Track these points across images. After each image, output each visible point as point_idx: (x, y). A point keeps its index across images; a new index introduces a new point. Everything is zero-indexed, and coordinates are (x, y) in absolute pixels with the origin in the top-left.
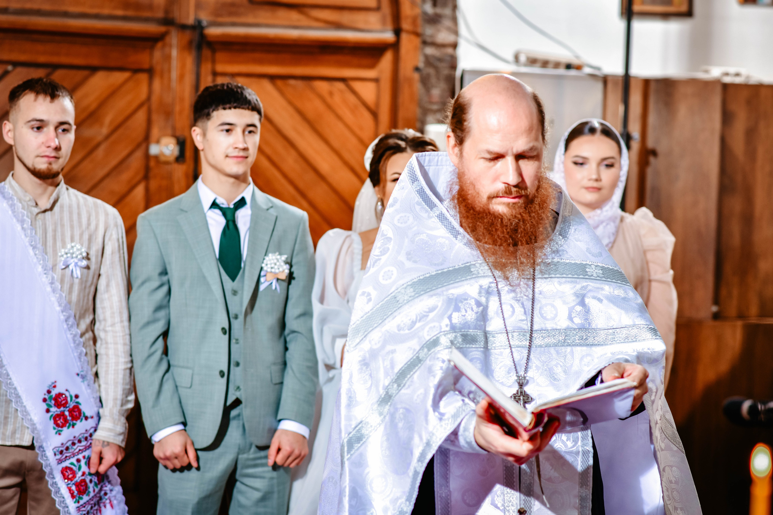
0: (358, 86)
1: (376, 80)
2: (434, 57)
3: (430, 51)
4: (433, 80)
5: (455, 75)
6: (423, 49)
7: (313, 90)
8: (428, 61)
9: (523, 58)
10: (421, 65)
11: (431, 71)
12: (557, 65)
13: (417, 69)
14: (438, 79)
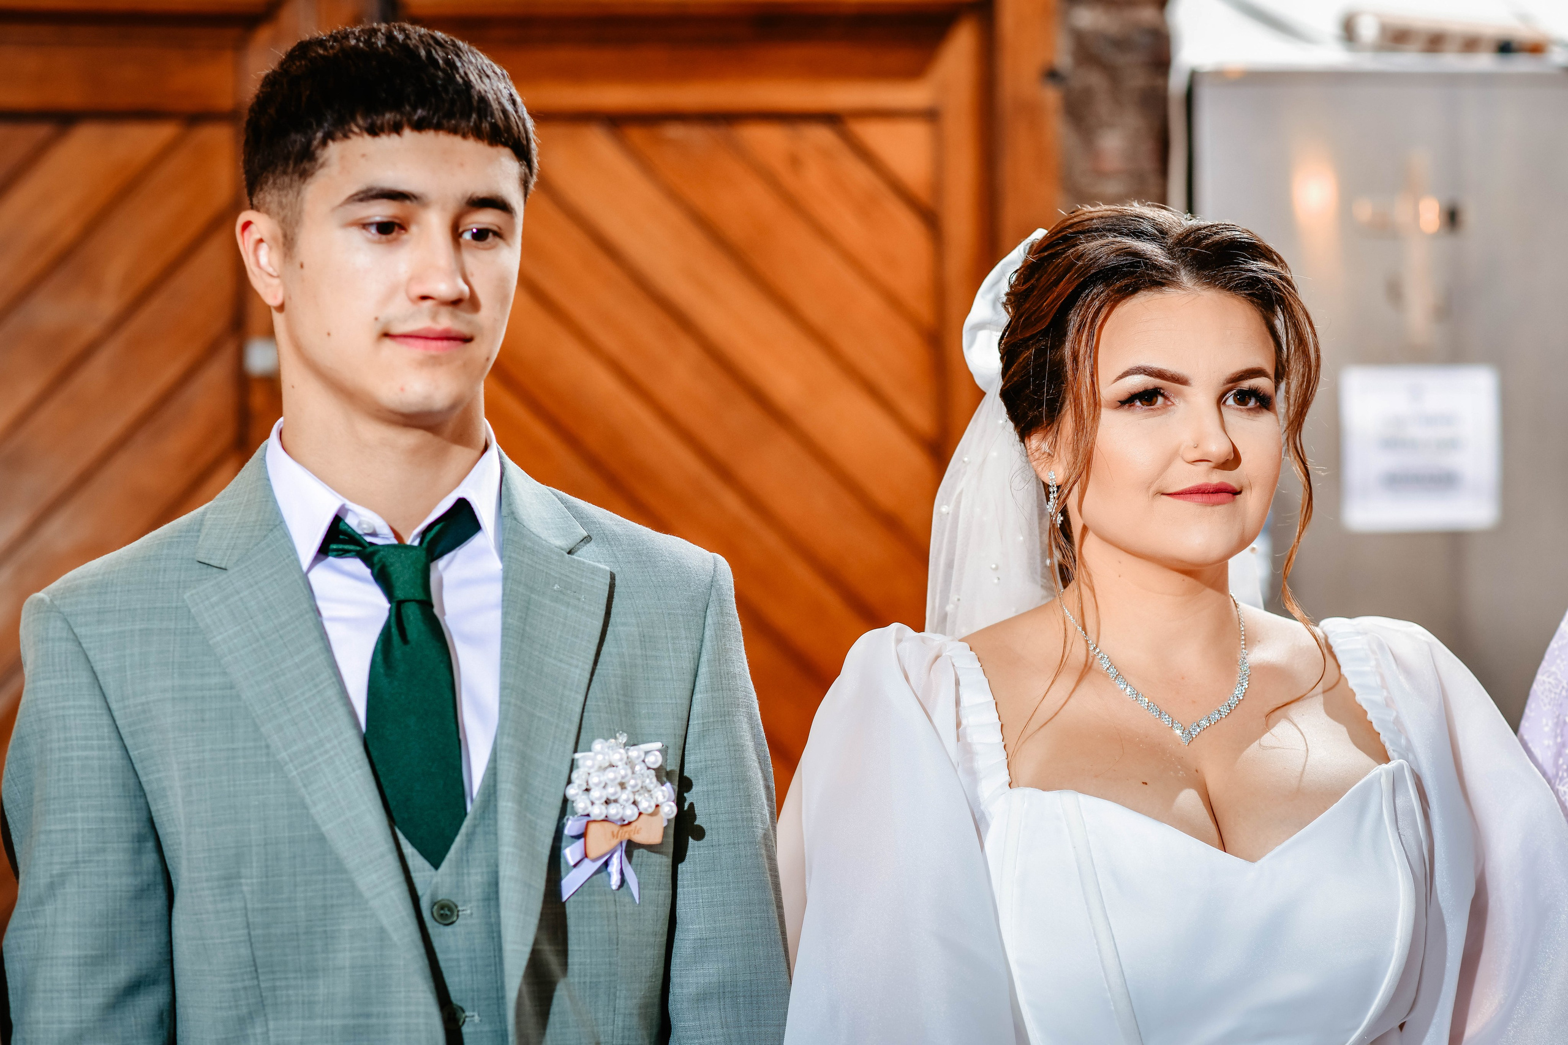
0: (874, 134)
1: (930, 116)
2: (1101, 36)
3: (1088, 18)
4: (1103, 107)
5: (1165, 88)
6: (1068, 12)
7: (741, 153)
8: (1085, 50)
9: (1368, 30)
10: (1063, 61)
11: (1095, 79)
12: (1471, 44)
13: (1052, 75)
14: (1117, 101)
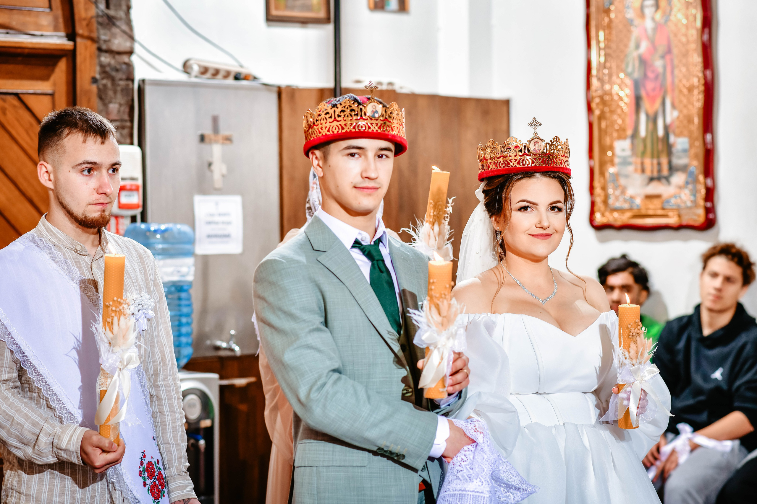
0: (33, 102)
1: (51, 95)
2: (109, 65)
3: (105, 59)
4: (110, 93)
6: (99, 56)
8: (104, 71)
10: (98, 76)
11: (107, 83)
12: (227, 75)
13: (94, 80)
14: (115, 92)
